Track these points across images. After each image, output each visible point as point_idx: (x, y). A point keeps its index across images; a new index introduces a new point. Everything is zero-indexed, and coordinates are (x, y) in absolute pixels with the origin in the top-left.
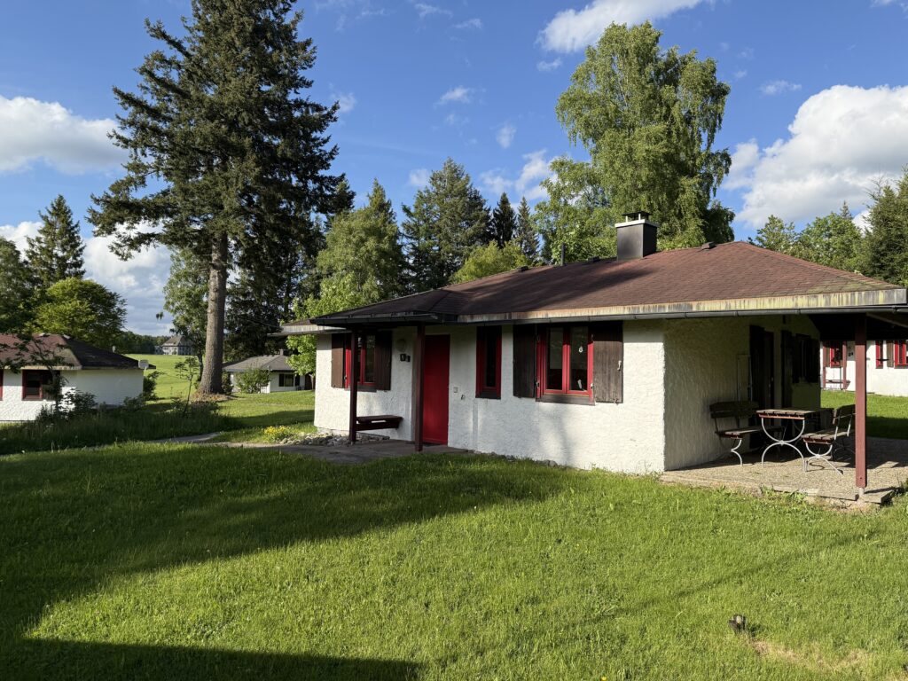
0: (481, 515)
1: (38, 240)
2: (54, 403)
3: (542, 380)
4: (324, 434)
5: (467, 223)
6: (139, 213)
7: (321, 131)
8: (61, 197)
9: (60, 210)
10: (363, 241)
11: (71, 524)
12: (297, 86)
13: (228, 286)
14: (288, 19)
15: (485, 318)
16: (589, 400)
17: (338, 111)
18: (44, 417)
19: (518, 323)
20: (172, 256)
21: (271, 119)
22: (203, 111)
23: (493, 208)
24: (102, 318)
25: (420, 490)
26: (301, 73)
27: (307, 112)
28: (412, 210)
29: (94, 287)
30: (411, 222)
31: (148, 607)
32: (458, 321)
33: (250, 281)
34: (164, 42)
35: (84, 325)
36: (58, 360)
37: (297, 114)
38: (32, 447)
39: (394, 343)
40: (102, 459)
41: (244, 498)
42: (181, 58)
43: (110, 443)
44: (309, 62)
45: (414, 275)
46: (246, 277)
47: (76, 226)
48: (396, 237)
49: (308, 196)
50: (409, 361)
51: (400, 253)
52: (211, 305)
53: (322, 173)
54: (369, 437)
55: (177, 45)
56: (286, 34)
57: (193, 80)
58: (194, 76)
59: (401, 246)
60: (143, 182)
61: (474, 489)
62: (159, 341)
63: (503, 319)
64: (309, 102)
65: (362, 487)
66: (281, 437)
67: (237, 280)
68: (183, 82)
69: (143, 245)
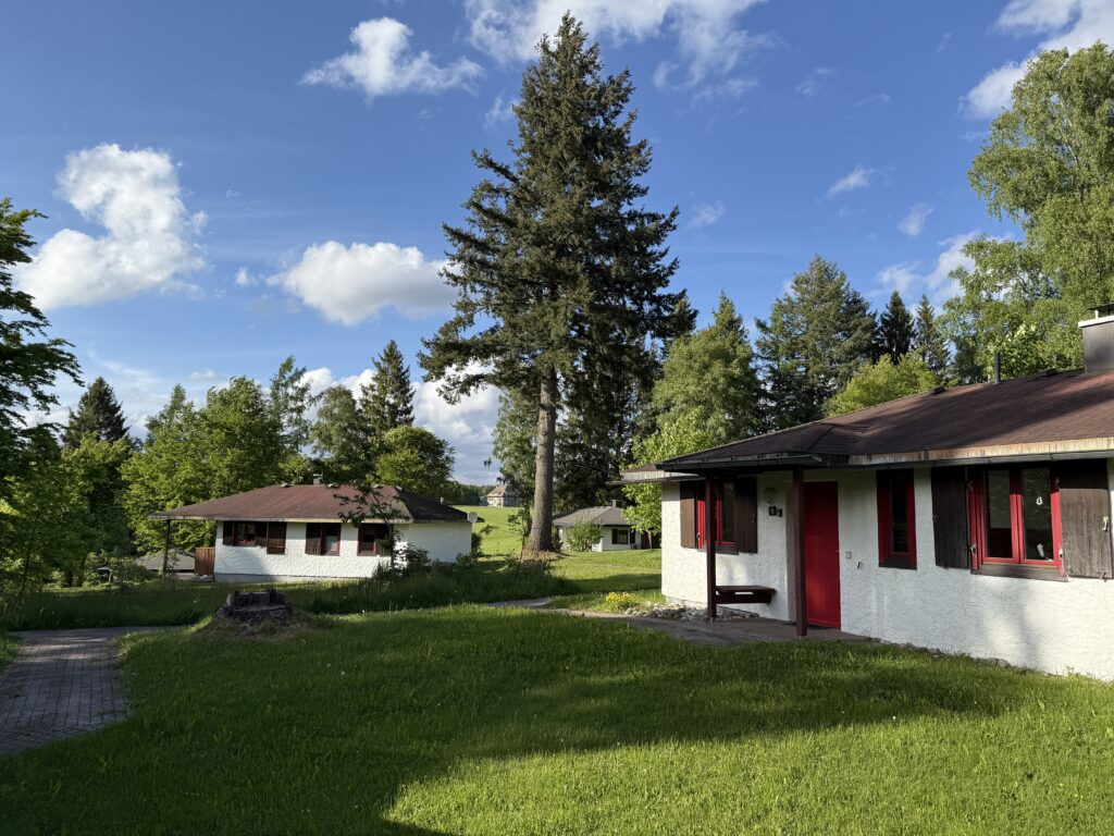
0: (902, 730)
1: (372, 387)
2: (389, 558)
3: (980, 544)
4: (674, 605)
5: (844, 335)
6: (468, 354)
7: (658, 244)
8: (393, 342)
9: (392, 356)
10: (706, 367)
11: (415, 695)
12: (630, 196)
13: (557, 429)
14: (619, 122)
15: (889, 459)
16: (1059, 574)
17: (677, 217)
18: (381, 574)
19: (938, 465)
20: (500, 397)
21: (602, 238)
22: (530, 236)
23: (880, 312)
24: (430, 468)
25: (811, 687)
26: (634, 181)
27: (643, 223)
28: (769, 325)
29: (424, 434)
30: (768, 338)
31: (503, 801)
32: (850, 463)
33: (580, 422)
34: (492, 170)
35: (414, 475)
36: (395, 514)
37: (631, 228)
38: (371, 606)
39: (760, 494)
40: (440, 622)
41: (593, 679)
42: (508, 184)
43: (445, 604)
44: (643, 165)
45: (774, 404)
46: (575, 416)
47: (407, 371)
48: (749, 359)
49: (644, 320)
50: (781, 515)
51: (754, 379)
52: (541, 451)
53: (660, 291)
54: (732, 613)
55: (504, 171)
56: (618, 139)
57: (521, 206)
58: (521, 202)
59: (754, 371)
60: (471, 322)
61: (889, 693)
62: (484, 491)
63: (916, 459)
64: (644, 212)
65: (732, 678)
66: (626, 606)
67: (565, 421)
68: (511, 210)
69: (472, 388)
